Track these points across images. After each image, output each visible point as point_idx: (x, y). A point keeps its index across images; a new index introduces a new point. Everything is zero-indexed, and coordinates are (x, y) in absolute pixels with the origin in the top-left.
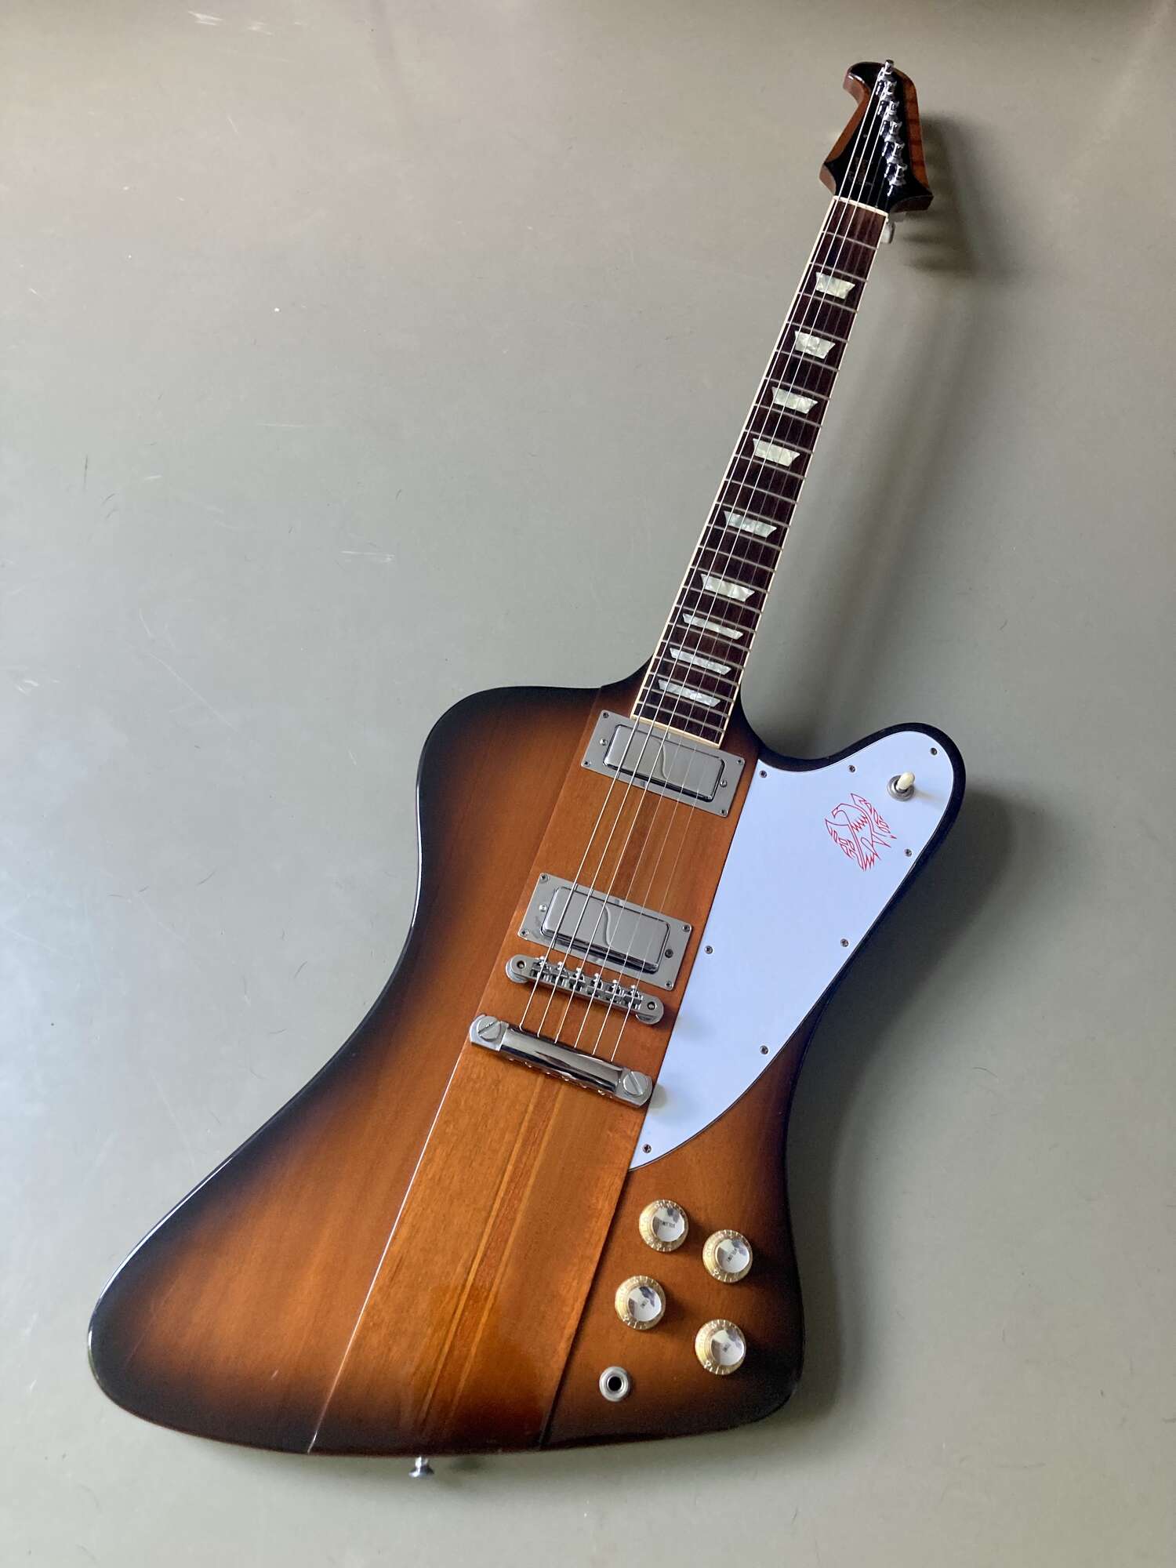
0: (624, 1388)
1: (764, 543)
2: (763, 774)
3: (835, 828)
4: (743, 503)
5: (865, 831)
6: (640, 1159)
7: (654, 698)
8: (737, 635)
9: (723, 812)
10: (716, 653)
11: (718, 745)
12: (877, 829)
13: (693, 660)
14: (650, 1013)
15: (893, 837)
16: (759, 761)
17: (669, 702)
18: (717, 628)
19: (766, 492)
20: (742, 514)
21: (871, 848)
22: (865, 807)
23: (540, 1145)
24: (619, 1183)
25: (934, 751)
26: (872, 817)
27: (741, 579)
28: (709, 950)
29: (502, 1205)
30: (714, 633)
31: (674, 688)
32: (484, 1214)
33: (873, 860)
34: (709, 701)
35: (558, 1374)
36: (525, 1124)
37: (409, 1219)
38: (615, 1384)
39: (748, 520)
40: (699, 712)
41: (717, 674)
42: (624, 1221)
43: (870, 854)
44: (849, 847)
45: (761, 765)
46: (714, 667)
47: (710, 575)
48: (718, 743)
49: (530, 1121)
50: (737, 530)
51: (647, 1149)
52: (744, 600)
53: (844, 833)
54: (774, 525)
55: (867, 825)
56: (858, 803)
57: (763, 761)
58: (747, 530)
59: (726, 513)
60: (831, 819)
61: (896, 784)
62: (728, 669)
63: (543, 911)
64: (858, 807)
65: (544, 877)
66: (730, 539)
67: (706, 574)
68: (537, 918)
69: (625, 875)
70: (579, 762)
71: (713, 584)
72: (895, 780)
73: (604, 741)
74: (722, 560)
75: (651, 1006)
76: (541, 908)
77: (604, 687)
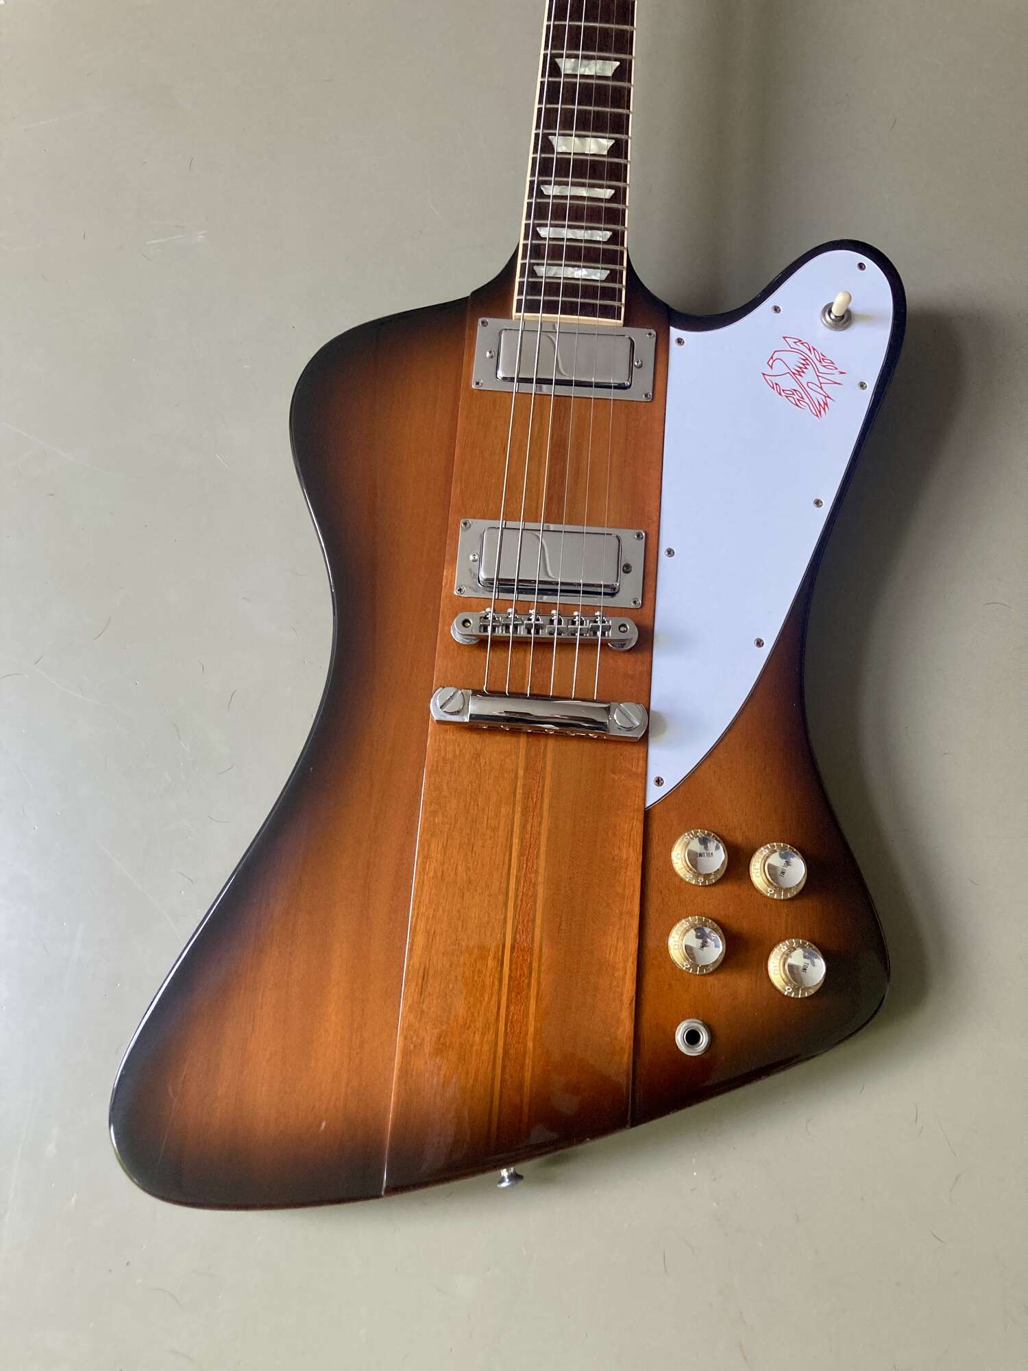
0: (704, 1039)
1: (610, 83)
2: (680, 341)
3: (775, 380)
4: (574, 45)
5: (809, 375)
6: (654, 795)
7: (534, 288)
8: (608, 193)
9: (646, 396)
10: (591, 219)
11: (621, 322)
12: (822, 369)
13: (566, 233)
14: (623, 636)
15: (842, 373)
16: (671, 328)
17: (552, 288)
18: (583, 192)
19: (597, 25)
20: (576, 57)
21: (822, 392)
22: (802, 348)
23: (541, 808)
24: (638, 826)
25: (861, 266)
26: (812, 356)
27: (595, 130)
28: (670, 552)
29: (518, 883)
30: (582, 198)
31: (554, 271)
32: (501, 898)
33: (826, 404)
34: (598, 275)
35: (628, 1045)
36: (519, 791)
37: (421, 925)
38: (692, 1037)
39: (585, 62)
40: (589, 290)
41: (599, 242)
42: (655, 864)
43: (821, 398)
44: (796, 397)
45: (675, 333)
46: (592, 235)
47: (560, 135)
48: (620, 319)
49: (524, 785)
50: (575, 76)
51: (659, 781)
52: (605, 153)
53: (788, 383)
54: (616, 60)
55: (810, 367)
56: (793, 345)
57: (675, 327)
58: (587, 73)
59: (558, 60)
60: (768, 371)
61: (830, 312)
62: (609, 234)
63: (475, 561)
64: (792, 350)
65: (465, 524)
66: (570, 88)
67: (555, 135)
68: (470, 570)
69: (555, 498)
70: (469, 385)
71: (566, 144)
72: (828, 309)
73: (490, 352)
74: (568, 115)
75: (622, 629)
76: (471, 558)
77: (474, 293)
